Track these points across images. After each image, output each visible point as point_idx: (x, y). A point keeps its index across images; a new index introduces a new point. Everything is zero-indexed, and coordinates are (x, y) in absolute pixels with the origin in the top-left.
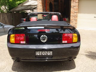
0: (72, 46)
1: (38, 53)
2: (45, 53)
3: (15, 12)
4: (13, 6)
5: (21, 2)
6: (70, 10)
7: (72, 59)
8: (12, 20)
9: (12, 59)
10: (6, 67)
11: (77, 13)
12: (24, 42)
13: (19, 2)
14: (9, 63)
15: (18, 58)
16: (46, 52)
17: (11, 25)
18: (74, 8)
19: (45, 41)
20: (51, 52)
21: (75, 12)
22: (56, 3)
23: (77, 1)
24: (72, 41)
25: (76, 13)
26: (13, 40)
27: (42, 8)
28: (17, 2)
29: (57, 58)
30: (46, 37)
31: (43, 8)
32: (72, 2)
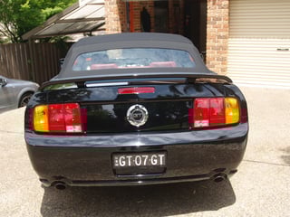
0: (221, 137)
1: (122, 160)
2: (143, 159)
3: (37, 41)
4: (32, 23)
5: (56, 9)
6: (206, 31)
7: (226, 177)
8: (30, 65)
9: (41, 180)
10: (22, 207)
11: (225, 37)
12: (78, 129)
13: (48, 10)
14: (30, 194)
15: (61, 178)
16: (147, 156)
17: (27, 80)
18: (217, 22)
19: (143, 122)
20: (161, 156)
21: (220, 37)
22: (160, 11)
23: (223, 3)
24: (224, 121)
25: (221, 40)
26: (42, 122)
27: (119, 25)
28: (44, 11)
29: (178, 175)
30: (144, 109)
31: (122, 25)
32: (210, 4)
